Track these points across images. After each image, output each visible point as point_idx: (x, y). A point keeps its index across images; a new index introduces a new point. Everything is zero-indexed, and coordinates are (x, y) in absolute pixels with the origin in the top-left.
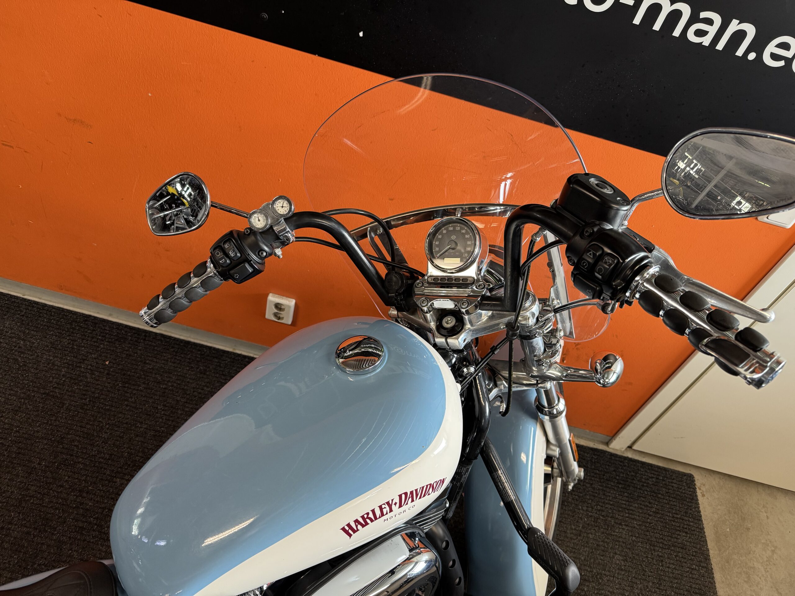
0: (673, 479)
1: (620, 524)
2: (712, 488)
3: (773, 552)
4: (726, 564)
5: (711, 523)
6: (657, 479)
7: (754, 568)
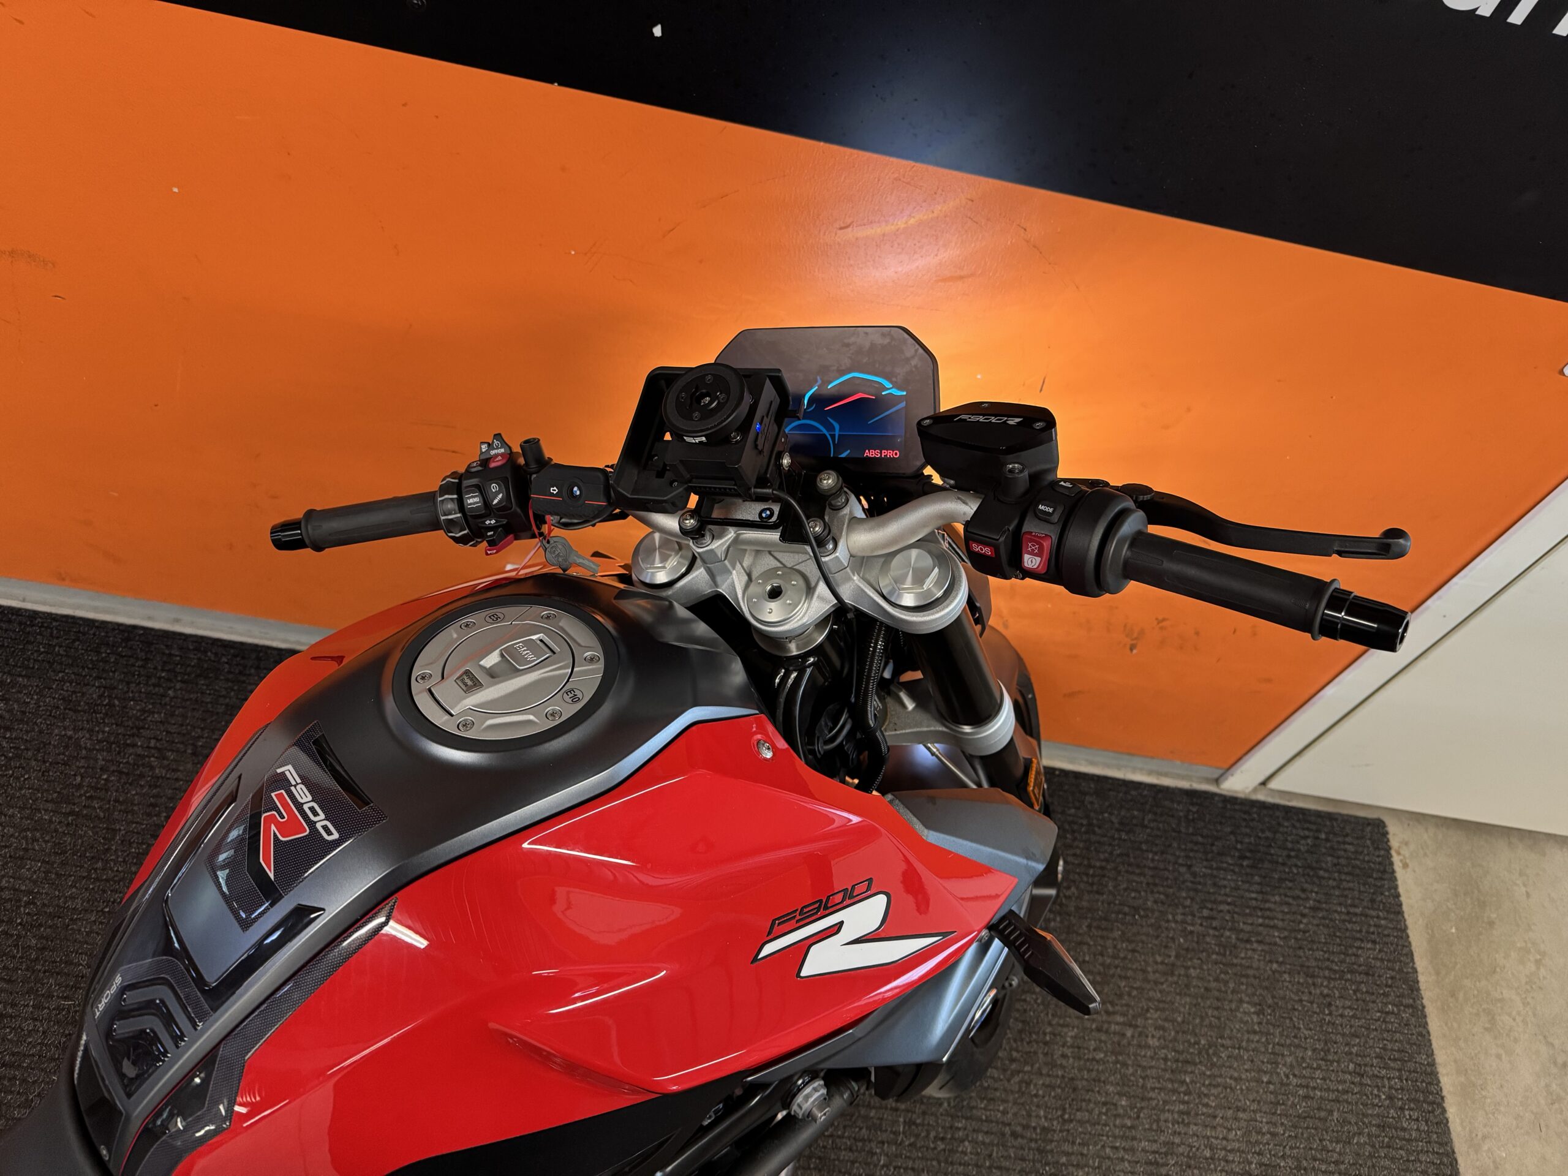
0: (1347, 835)
1: (1248, 941)
2: (1422, 848)
3: (1538, 962)
4: (1450, 1000)
5: (1421, 920)
6: (1317, 838)
7: (1501, 1000)
